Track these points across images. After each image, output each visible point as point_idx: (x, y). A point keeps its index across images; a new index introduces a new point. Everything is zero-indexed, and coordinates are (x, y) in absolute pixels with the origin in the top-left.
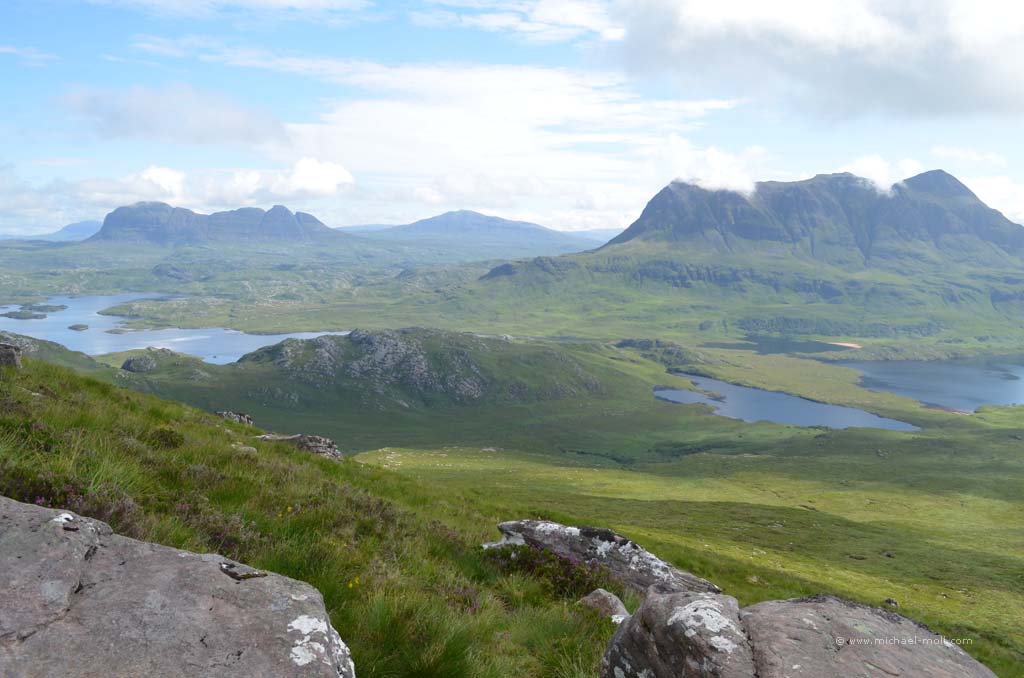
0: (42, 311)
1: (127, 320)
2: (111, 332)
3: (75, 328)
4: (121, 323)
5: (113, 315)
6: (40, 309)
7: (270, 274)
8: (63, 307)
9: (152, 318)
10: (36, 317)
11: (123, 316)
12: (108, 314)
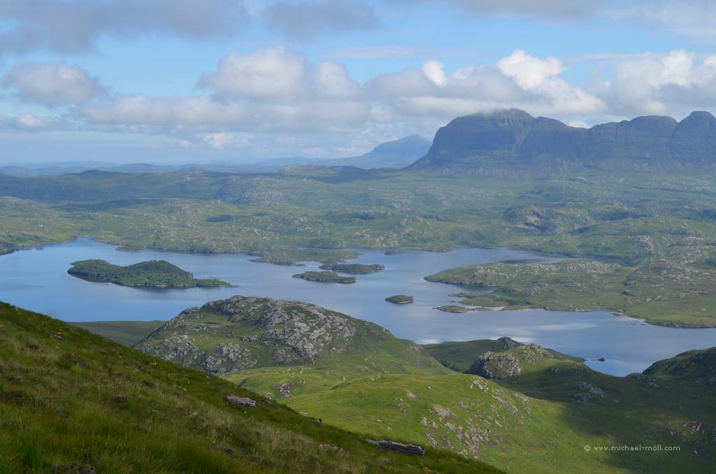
0: (350, 272)
1: (468, 292)
2: (444, 309)
3: (395, 300)
4: (459, 295)
5: (447, 283)
6: (346, 269)
7: (685, 225)
8: (377, 268)
9: (504, 291)
10: (342, 281)
11: (460, 284)
12: (441, 281)
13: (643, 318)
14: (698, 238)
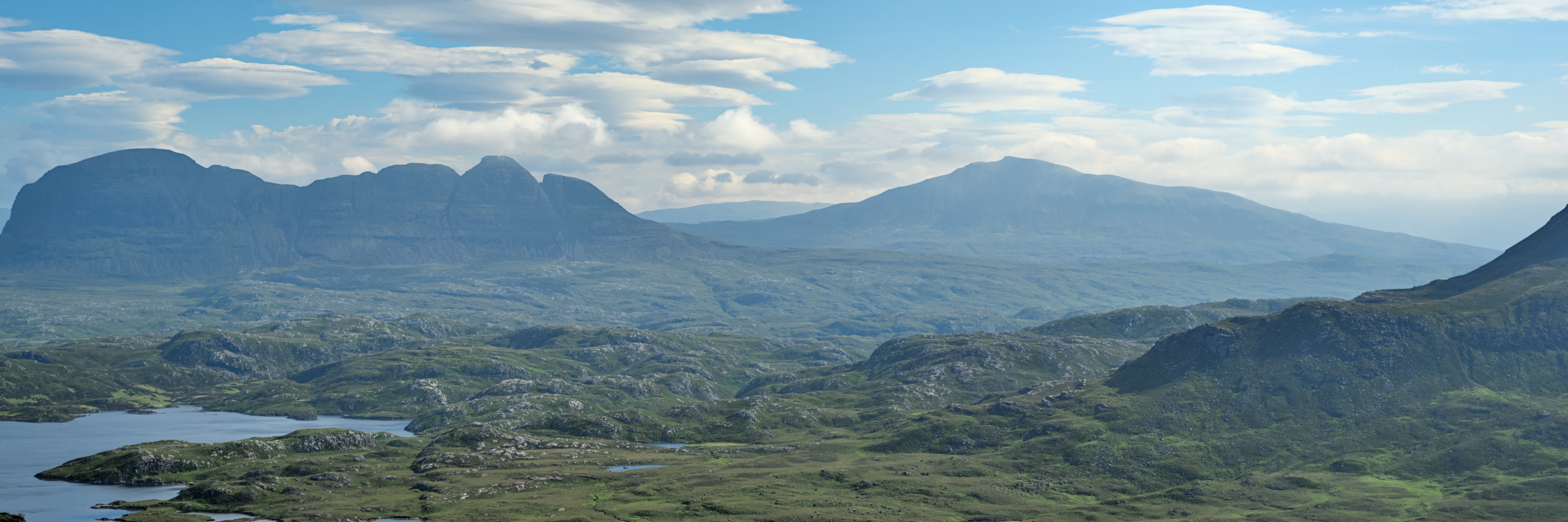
7: (496, 356)
14: (523, 381)
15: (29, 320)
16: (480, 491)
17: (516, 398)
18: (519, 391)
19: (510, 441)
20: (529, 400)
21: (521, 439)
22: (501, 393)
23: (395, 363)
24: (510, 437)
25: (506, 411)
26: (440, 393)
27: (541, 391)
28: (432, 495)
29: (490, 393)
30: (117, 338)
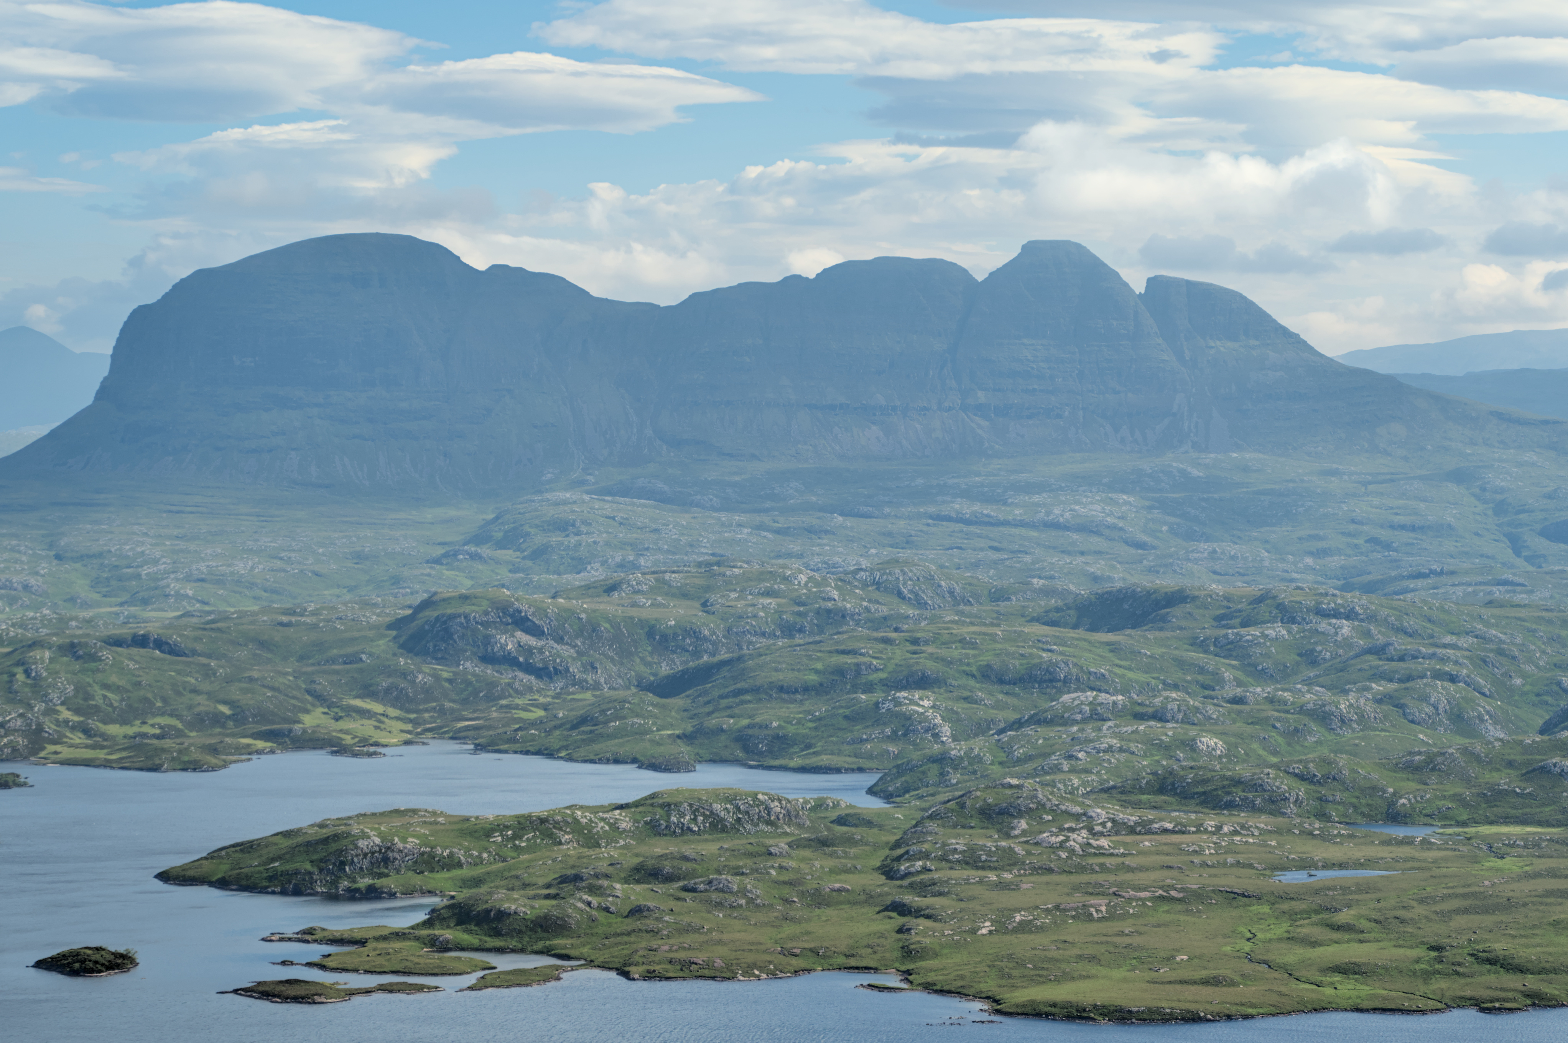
2: (262, 994)
4: (303, 937)
7: (1049, 646)
13: (979, 996)
14: (1103, 697)
15: (145, 571)
16: (1018, 918)
17: (1089, 731)
18: (1096, 716)
19: (1077, 817)
20: (1115, 735)
21: (1100, 813)
22: (1060, 720)
23: (849, 660)
24: (1078, 809)
25: (1070, 757)
26: (938, 720)
27: (1140, 717)
28: (922, 924)
29: (1038, 720)
30: (311, 607)
